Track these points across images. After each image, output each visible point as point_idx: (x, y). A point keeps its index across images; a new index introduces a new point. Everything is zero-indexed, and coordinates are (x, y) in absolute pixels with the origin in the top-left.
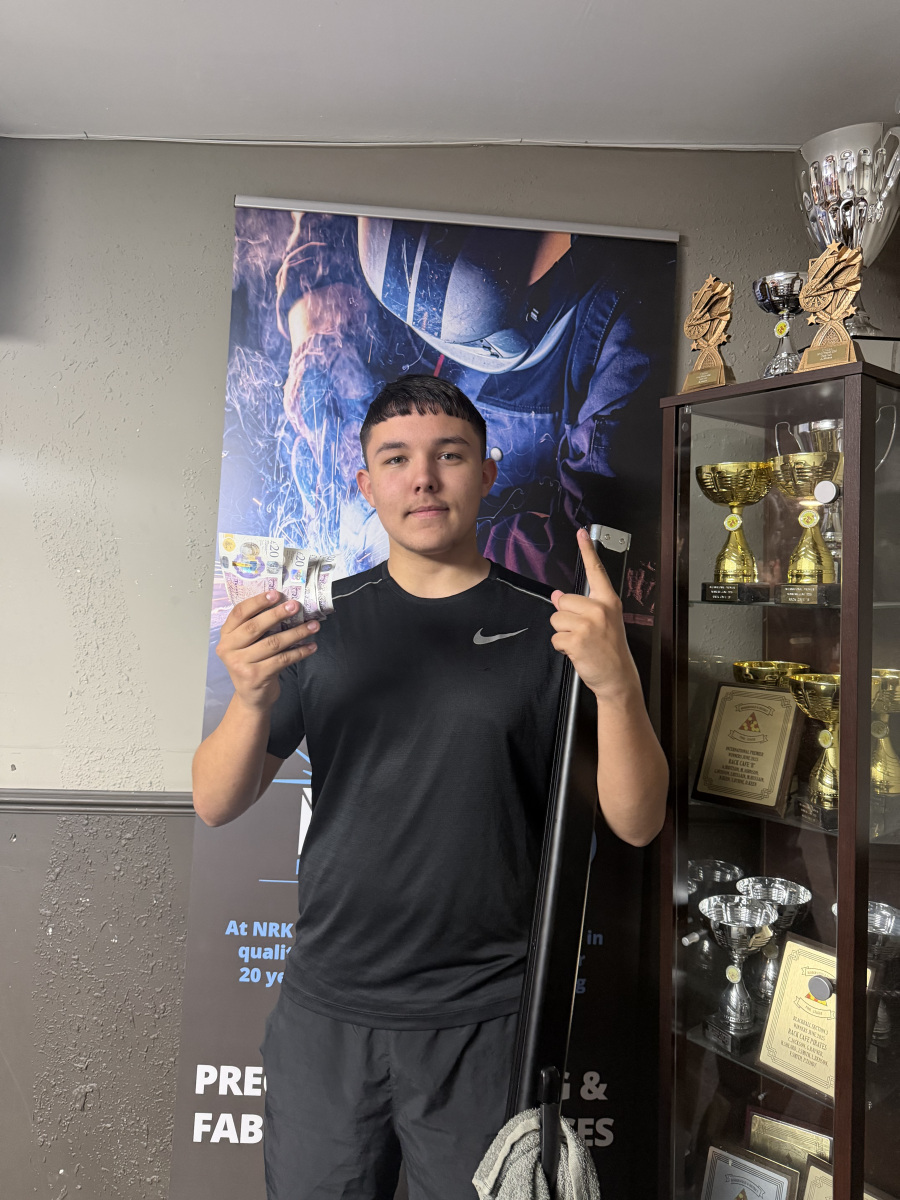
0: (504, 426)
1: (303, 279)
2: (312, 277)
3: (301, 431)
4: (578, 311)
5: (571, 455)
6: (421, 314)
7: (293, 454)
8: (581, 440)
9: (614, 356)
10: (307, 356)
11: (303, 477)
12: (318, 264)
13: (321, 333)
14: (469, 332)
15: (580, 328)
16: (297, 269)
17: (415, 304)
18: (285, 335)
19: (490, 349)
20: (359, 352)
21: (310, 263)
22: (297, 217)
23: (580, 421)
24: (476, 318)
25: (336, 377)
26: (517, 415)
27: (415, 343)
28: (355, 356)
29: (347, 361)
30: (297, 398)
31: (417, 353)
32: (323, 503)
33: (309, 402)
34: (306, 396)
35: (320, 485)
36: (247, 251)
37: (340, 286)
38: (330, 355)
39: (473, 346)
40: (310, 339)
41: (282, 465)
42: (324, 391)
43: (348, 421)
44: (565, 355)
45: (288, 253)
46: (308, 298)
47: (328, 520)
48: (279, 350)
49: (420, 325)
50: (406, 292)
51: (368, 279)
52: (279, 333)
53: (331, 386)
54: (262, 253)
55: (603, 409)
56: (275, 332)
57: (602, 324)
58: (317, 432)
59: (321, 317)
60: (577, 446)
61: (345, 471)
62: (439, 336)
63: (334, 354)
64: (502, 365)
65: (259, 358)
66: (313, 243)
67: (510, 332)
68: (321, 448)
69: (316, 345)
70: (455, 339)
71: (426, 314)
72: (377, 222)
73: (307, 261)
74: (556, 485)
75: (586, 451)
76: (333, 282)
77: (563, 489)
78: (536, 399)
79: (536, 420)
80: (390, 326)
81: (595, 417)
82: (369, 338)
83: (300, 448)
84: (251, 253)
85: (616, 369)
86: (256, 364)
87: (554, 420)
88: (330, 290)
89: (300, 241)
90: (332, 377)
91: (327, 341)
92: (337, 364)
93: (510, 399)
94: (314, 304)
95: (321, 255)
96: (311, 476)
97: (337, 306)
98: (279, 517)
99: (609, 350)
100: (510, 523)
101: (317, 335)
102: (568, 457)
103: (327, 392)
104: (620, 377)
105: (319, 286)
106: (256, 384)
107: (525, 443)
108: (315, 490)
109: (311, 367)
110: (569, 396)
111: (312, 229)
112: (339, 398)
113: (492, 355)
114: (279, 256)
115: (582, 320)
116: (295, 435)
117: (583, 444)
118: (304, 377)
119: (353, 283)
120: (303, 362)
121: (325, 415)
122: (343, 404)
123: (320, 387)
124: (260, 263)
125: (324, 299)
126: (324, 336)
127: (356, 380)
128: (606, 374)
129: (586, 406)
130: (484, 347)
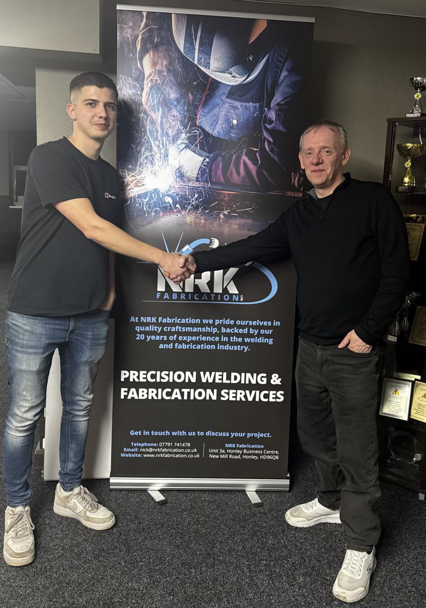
0: (238, 109)
1: (148, 44)
2: (152, 42)
3: (150, 113)
4: (270, 56)
5: (268, 122)
6: (201, 59)
7: (147, 124)
8: (272, 115)
9: (286, 76)
10: (152, 80)
11: (152, 135)
12: (155, 36)
13: (157, 69)
14: (223, 66)
15: (271, 63)
16: (145, 39)
17: (198, 54)
18: (142, 70)
19: (231, 74)
20: (174, 77)
21: (151, 36)
22: (145, 14)
23: (272, 107)
24: (225, 60)
25: (164, 89)
26: (244, 104)
27: (199, 72)
28: (173, 78)
29: (169, 81)
30: (148, 99)
31: (199, 76)
32: (161, 146)
33: (153, 101)
34: (152, 98)
35: (159, 138)
36: (123, 31)
37: (165, 47)
38: (161, 79)
39: (224, 73)
40: (152, 72)
41: (143, 129)
42: (159, 95)
43: (170, 109)
44: (265, 76)
45: (141, 31)
46: (151, 52)
47: (163, 153)
48: (139, 77)
49: (200, 64)
50: (194, 49)
51: (177, 43)
52: (139, 69)
53: (162, 93)
54: (129, 31)
55: (281, 101)
56: (137, 68)
57: (280, 62)
58: (157, 114)
59: (157, 61)
60: (270, 118)
61: (170, 131)
62: (209, 69)
63: (163, 78)
64: (237, 81)
65: (130, 80)
66: (152, 26)
67: (240, 66)
68: (159, 121)
69: (155, 74)
70: (216, 70)
71: (203, 58)
72: (180, 15)
73: (150, 35)
74: (261, 136)
75: (274, 120)
76: (162, 45)
77: (265, 137)
78: (252, 96)
79: (253, 106)
80: (188, 65)
81: (278, 104)
82: (178, 70)
83: (150, 121)
84: (125, 31)
85: (287, 82)
86: (129, 83)
87: (260, 106)
88: (160, 49)
89: (146, 25)
90: (163, 89)
91: (160, 72)
92: (165, 83)
93: (241, 97)
94: (154, 55)
95: (156, 32)
96: (155, 134)
97: (164, 56)
98: (143, 153)
99: (284, 74)
100: (242, 153)
101: (156, 70)
102: (266, 123)
103: (161, 96)
104: (289, 86)
105: (156, 47)
106: (130, 92)
107: (248, 117)
108: (157, 140)
109: (153, 85)
110: (267, 95)
111: (152, 20)
112: (166, 98)
113: (233, 77)
114: (137, 32)
115: (272, 60)
116: (148, 115)
117: (273, 117)
118: (151, 89)
119: (171, 45)
120: (150, 82)
121: (160, 107)
122: (168, 101)
123: (158, 94)
124: (129, 36)
125: (158, 53)
126: (158, 70)
127: (173, 90)
128: (283, 85)
129: (274, 100)
130: (229, 73)
